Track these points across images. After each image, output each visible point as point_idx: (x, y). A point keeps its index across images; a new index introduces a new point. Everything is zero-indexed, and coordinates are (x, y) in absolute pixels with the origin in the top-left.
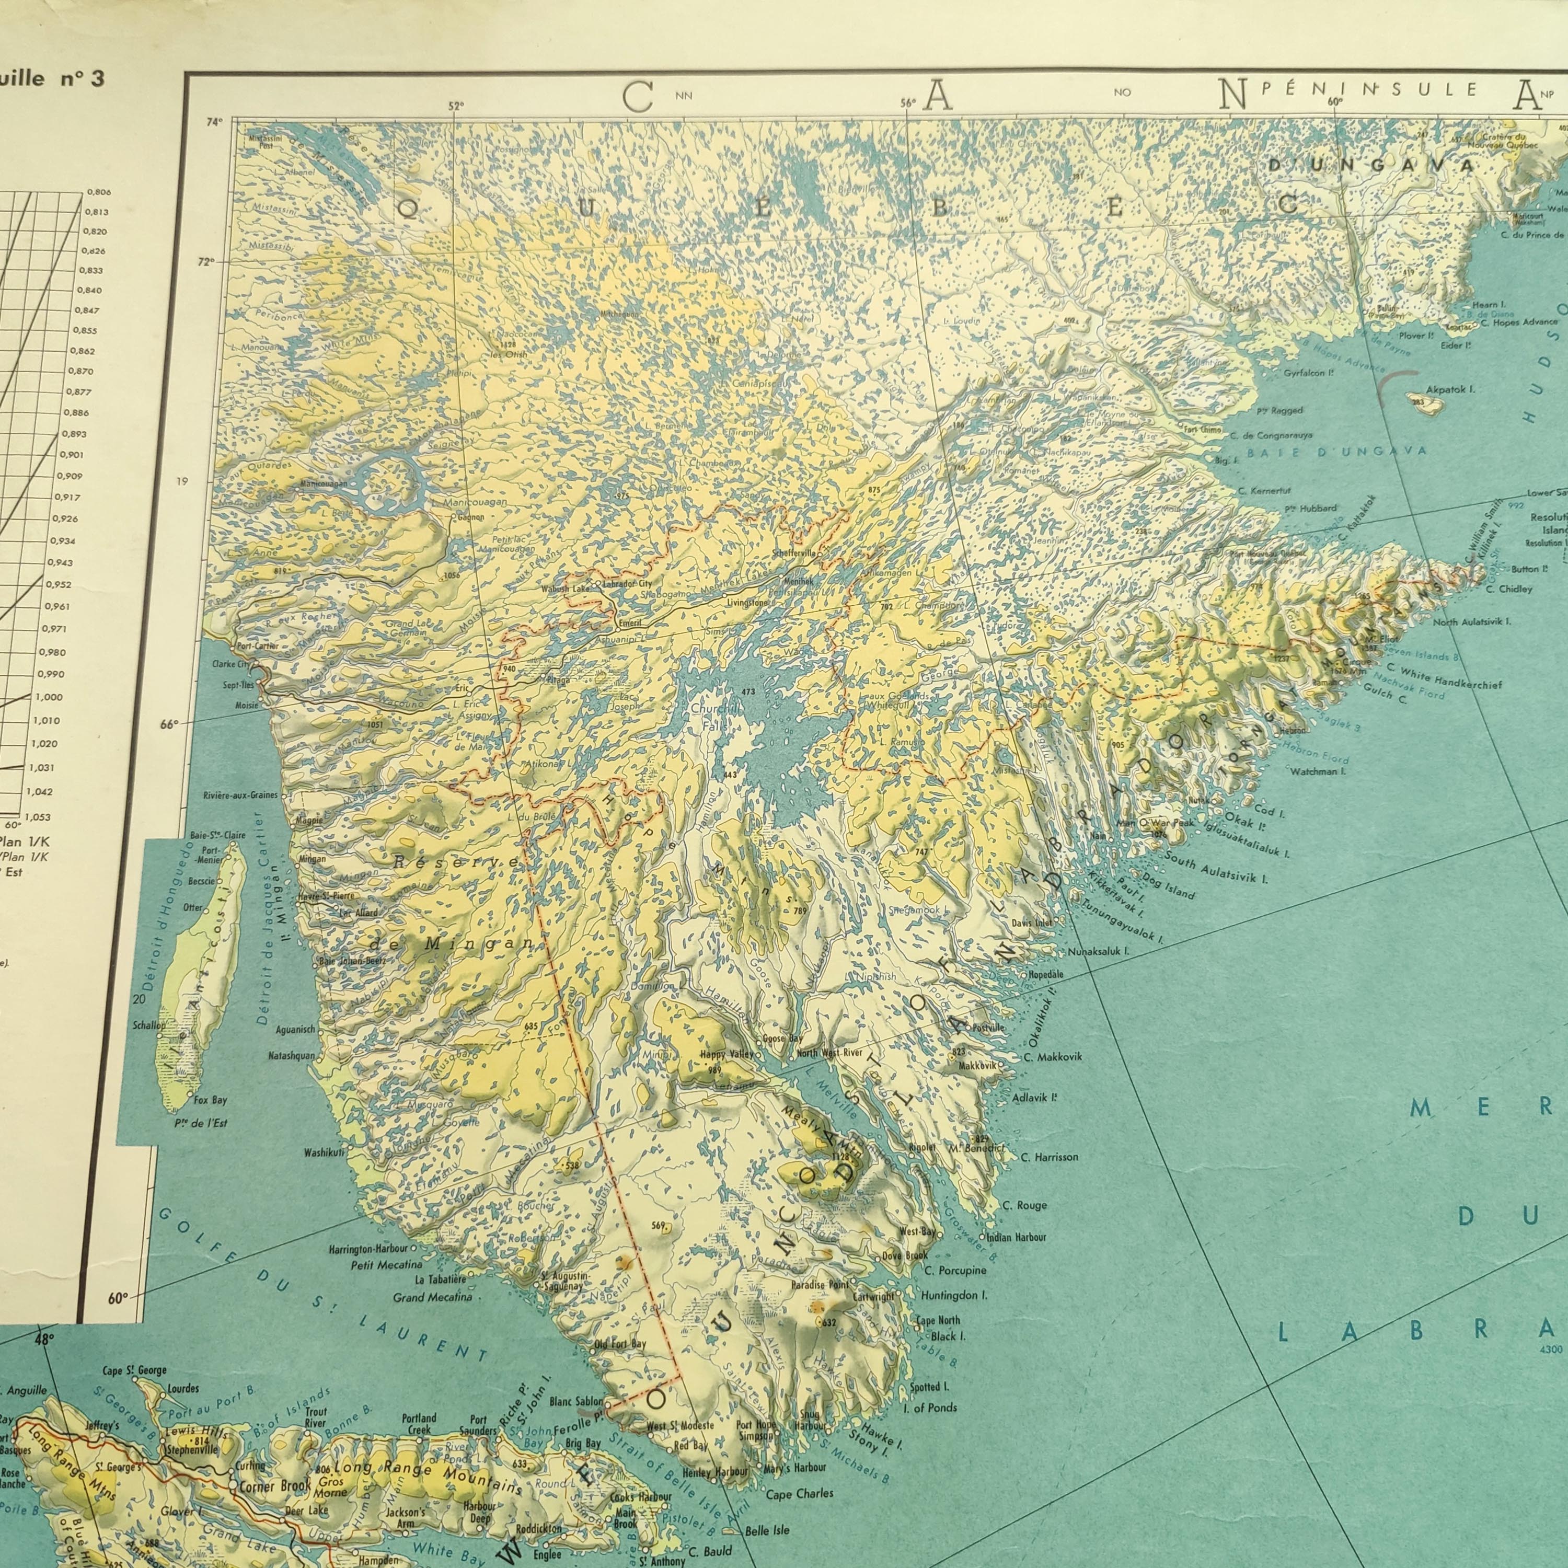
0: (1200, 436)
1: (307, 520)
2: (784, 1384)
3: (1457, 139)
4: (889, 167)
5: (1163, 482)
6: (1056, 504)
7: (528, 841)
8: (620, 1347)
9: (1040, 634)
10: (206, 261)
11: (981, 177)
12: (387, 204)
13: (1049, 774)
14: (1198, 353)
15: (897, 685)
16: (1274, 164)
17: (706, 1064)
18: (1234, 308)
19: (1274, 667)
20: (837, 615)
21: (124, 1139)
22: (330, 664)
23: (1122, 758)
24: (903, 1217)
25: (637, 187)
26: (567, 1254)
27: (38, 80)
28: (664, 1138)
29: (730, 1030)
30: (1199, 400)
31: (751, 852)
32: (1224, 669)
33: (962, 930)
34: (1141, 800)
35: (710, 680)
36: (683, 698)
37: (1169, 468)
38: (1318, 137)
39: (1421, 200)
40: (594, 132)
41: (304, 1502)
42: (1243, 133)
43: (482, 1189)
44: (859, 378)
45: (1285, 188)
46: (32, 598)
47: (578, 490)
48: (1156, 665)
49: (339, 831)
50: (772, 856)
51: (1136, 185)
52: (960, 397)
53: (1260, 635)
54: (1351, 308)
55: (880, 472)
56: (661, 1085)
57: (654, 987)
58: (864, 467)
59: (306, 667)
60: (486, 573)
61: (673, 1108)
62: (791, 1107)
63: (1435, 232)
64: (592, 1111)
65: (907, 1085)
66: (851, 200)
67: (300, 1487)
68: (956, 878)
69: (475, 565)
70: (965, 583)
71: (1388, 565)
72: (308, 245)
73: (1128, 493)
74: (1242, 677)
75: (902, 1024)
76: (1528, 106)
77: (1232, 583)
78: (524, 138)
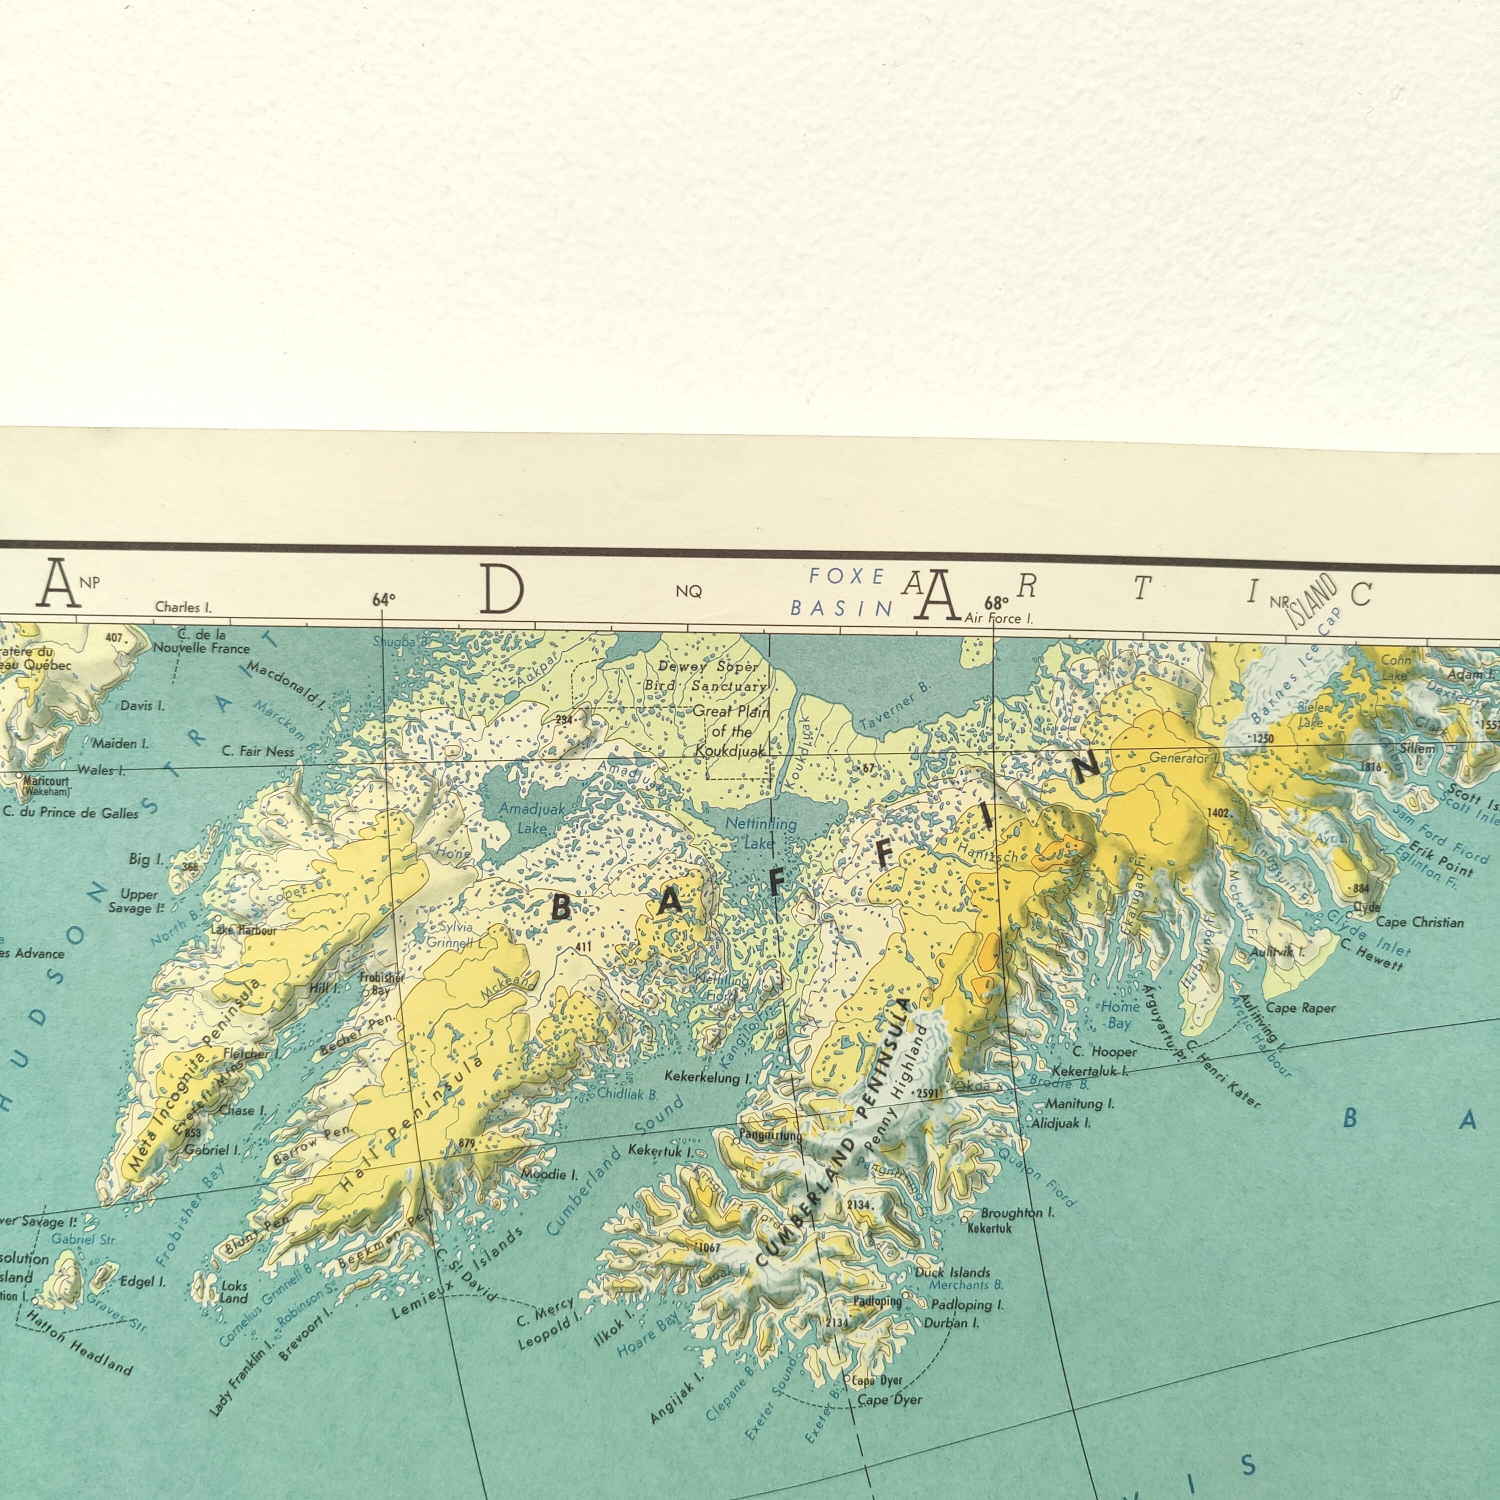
76: (58, 601)
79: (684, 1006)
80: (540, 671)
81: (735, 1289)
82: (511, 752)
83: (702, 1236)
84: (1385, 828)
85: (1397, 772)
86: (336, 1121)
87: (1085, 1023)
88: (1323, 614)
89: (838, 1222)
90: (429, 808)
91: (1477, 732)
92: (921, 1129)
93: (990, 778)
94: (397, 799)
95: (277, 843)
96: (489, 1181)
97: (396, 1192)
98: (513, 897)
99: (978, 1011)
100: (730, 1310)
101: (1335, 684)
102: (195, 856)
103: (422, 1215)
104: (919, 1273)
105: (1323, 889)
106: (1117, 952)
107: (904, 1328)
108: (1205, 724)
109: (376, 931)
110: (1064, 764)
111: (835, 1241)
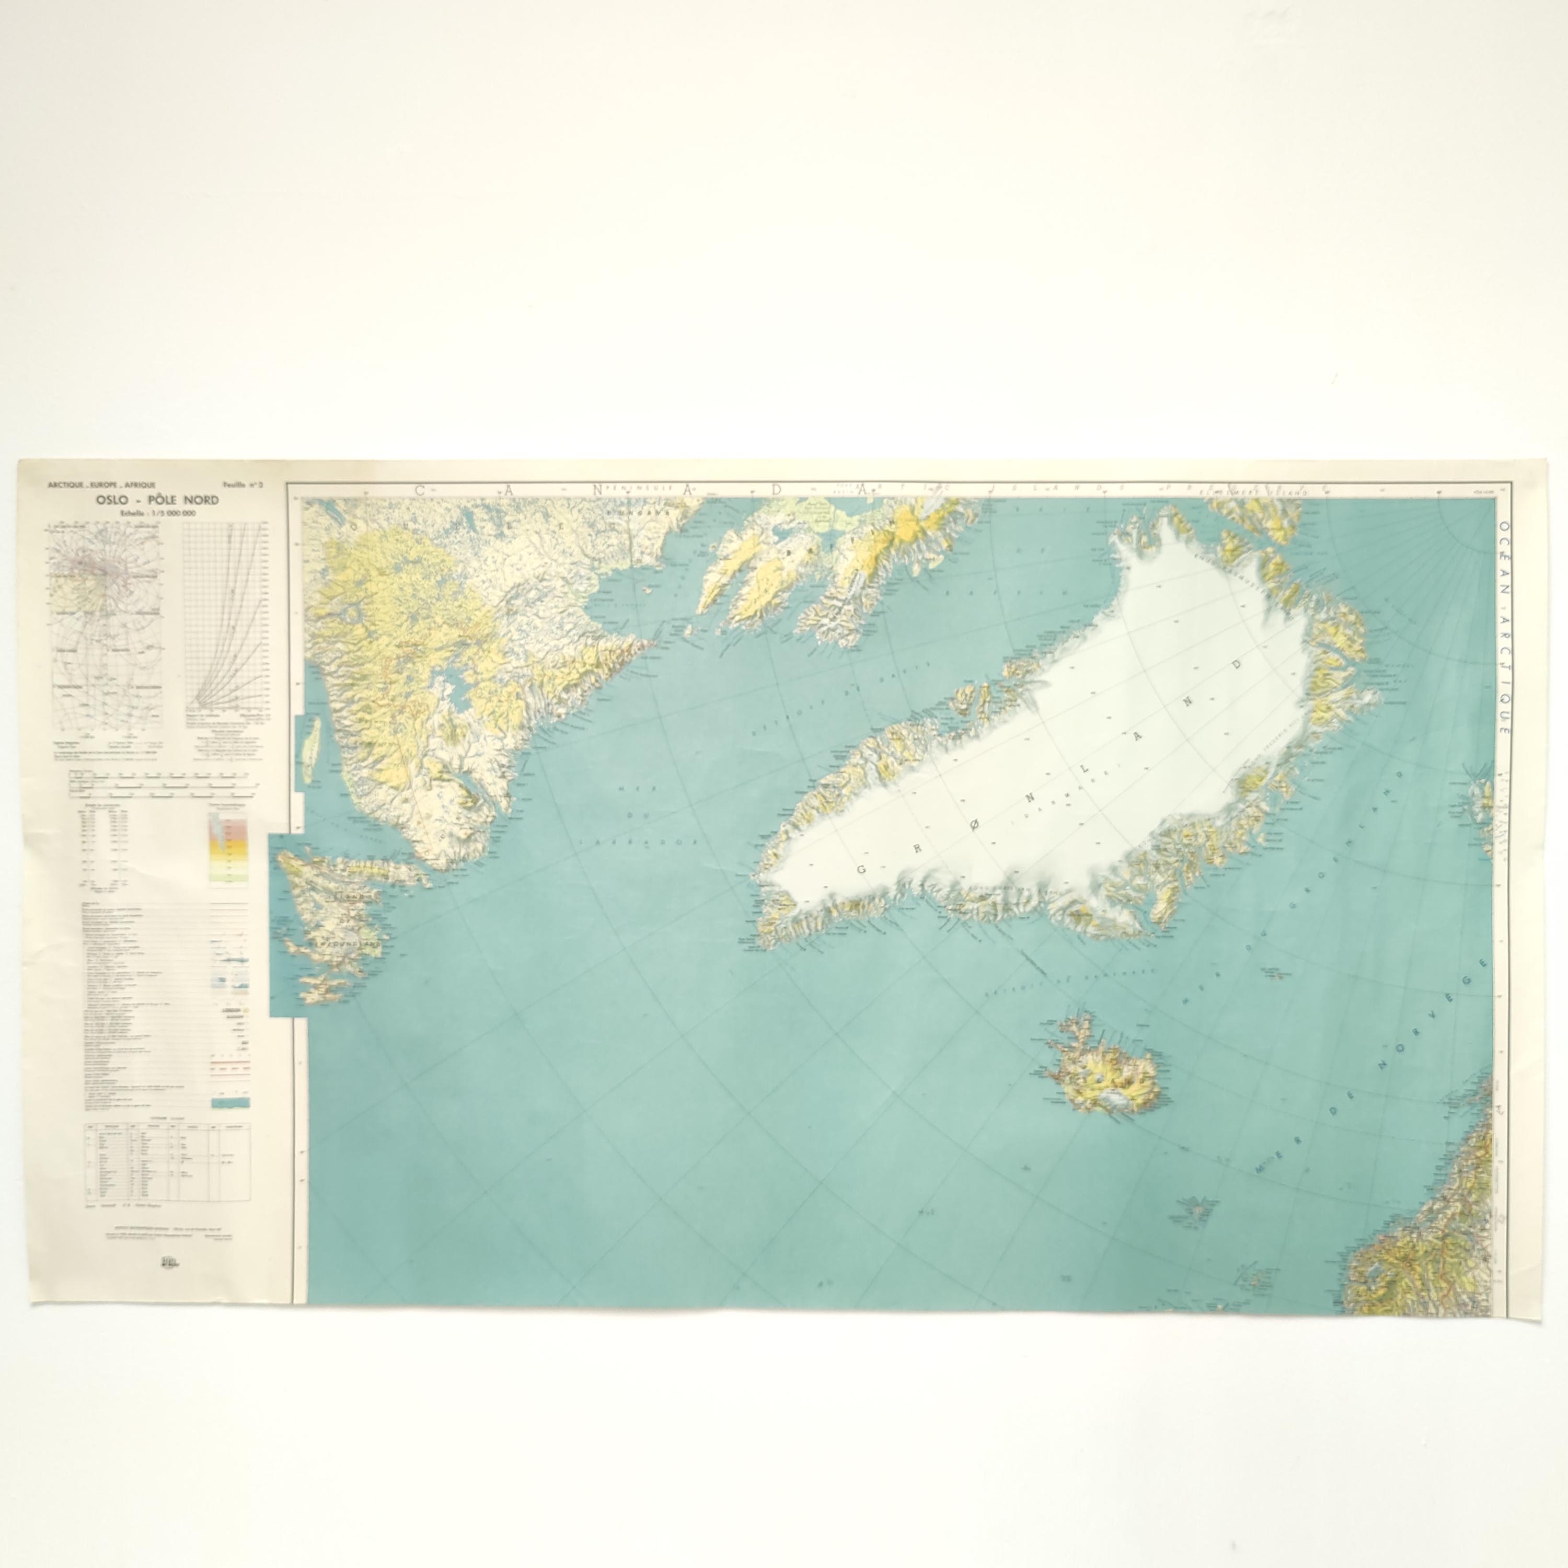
0: (582, 600)
1: (331, 625)
2: (458, 850)
3: (665, 504)
4: (494, 513)
5: (569, 615)
6: (538, 622)
7: (393, 717)
8: (418, 842)
9: (531, 659)
10: (297, 544)
11: (521, 517)
12: (348, 525)
13: (530, 700)
14: (583, 574)
15: (491, 674)
16: (609, 513)
17: (438, 775)
18: (594, 559)
19: (595, 670)
20: (475, 654)
21: (296, 791)
22: (339, 667)
23: (551, 696)
24: (488, 813)
25: (420, 520)
26: (405, 820)
27: (243, 486)
28: (429, 793)
29: (445, 766)
30: (582, 589)
31: (451, 720)
32: (582, 670)
33: (505, 741)
34: (555, 707)
35: (440, 673)
36: (433, 678)
37: (571, 610)
38: (622, 504)
39: (652, 525)
40: (407, 502)
41: (345, 874)
42: (600, 503)
43: (384, 804)
44: (484, 582)
45: (612, 521)
46: (259, 649)
47: (405, 617)
48: (563, 669)
49: (344, 713)
50: (456, 722)
51: (567, 520)
52: (512, 588)
53: (592, 660)
54: (628, 560)
55: (489, 611)
56: (427, 779)
57: (425, 755)
58: (484, 610)
59: (333, 668)
60: (380, 641)
61: (431, 786)
62: (461, 786)
63: (656, 535)
64: (410, 787)
65: (490, 781)
66: (483, 524)
67: (344, 870)
68: (504, 728)
69: (377, 639)
70: (511, 645)
71: (630, 640)
72: (325, 539)
73: (558, 618)
74: (587, 673)
75: (489, 766)
76: (687, 493)
77: (586, 645)
78: (386, 504)
79: (813, 572)
80: (784, 506)
81: (824, 629)
82: (779, 522)
83: (818, 618)
84: (953, 535)
85: (955, 523)
86: (744, 597)
87: (893, 574)
88: (939, 492)
89: (845, 614)
90: (762, 534)
91: (971, 515)
92: (860, 595)
93: (873, 525)
94: (756, 532)
95: (731, 541)
96: (775, 609)
97: (756, 612)
98: (779, 551)
99: (871, 570)
100: (824, 632)
101: (942, 506)
102: (715, 544)
103: (761, 617)
104: (861, 624)
105: (941, 547)
106: (899, 559)
107: (858, 636)
108: (916, 513)
109: (752, 559)
110: (887, 522)
111: (844, 618)
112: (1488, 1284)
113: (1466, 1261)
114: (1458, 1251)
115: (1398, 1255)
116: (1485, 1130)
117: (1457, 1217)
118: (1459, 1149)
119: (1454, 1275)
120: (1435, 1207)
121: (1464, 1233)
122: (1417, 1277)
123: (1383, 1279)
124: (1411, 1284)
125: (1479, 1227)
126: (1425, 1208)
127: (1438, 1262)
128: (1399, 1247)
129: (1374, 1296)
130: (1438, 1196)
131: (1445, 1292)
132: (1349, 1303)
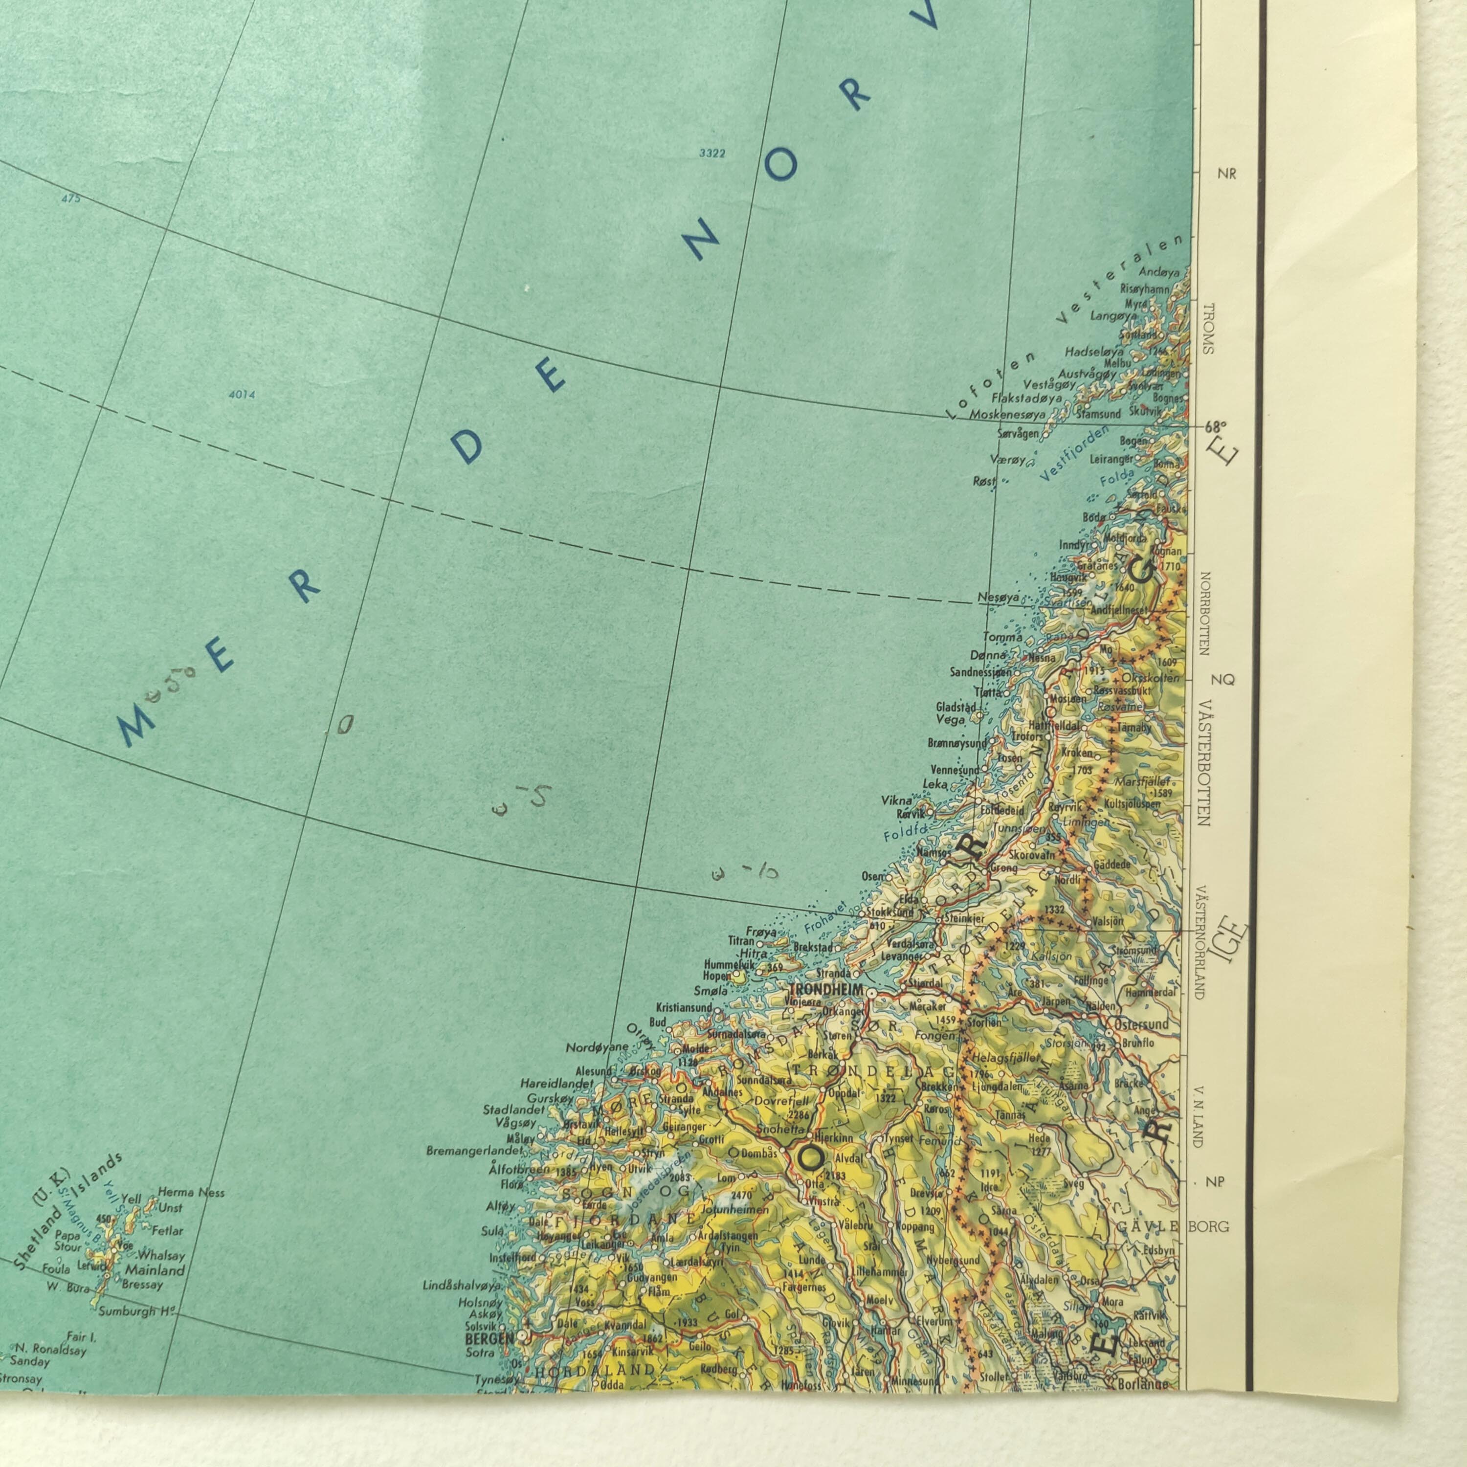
112: (1165, 1241)
113: (1065, 1133)
114: (1032, 1091)
115: (766, 1116)
116: (1152, 531)
117: (1028, 935)
118: (1038, 622)
119: (1014, 1200)
120: (931, 893)
121: (1054, 1008)
122: (847, 1211)
123: (695, 1224)
124: (820, 1248)
125: (1126, 977)
126: (887, 896)
127: (940, 1143)
128: (766, 1081)
129: (653, 1304)
130: (944, 841)
131: (974, 1273)
132: (538, 1336)
